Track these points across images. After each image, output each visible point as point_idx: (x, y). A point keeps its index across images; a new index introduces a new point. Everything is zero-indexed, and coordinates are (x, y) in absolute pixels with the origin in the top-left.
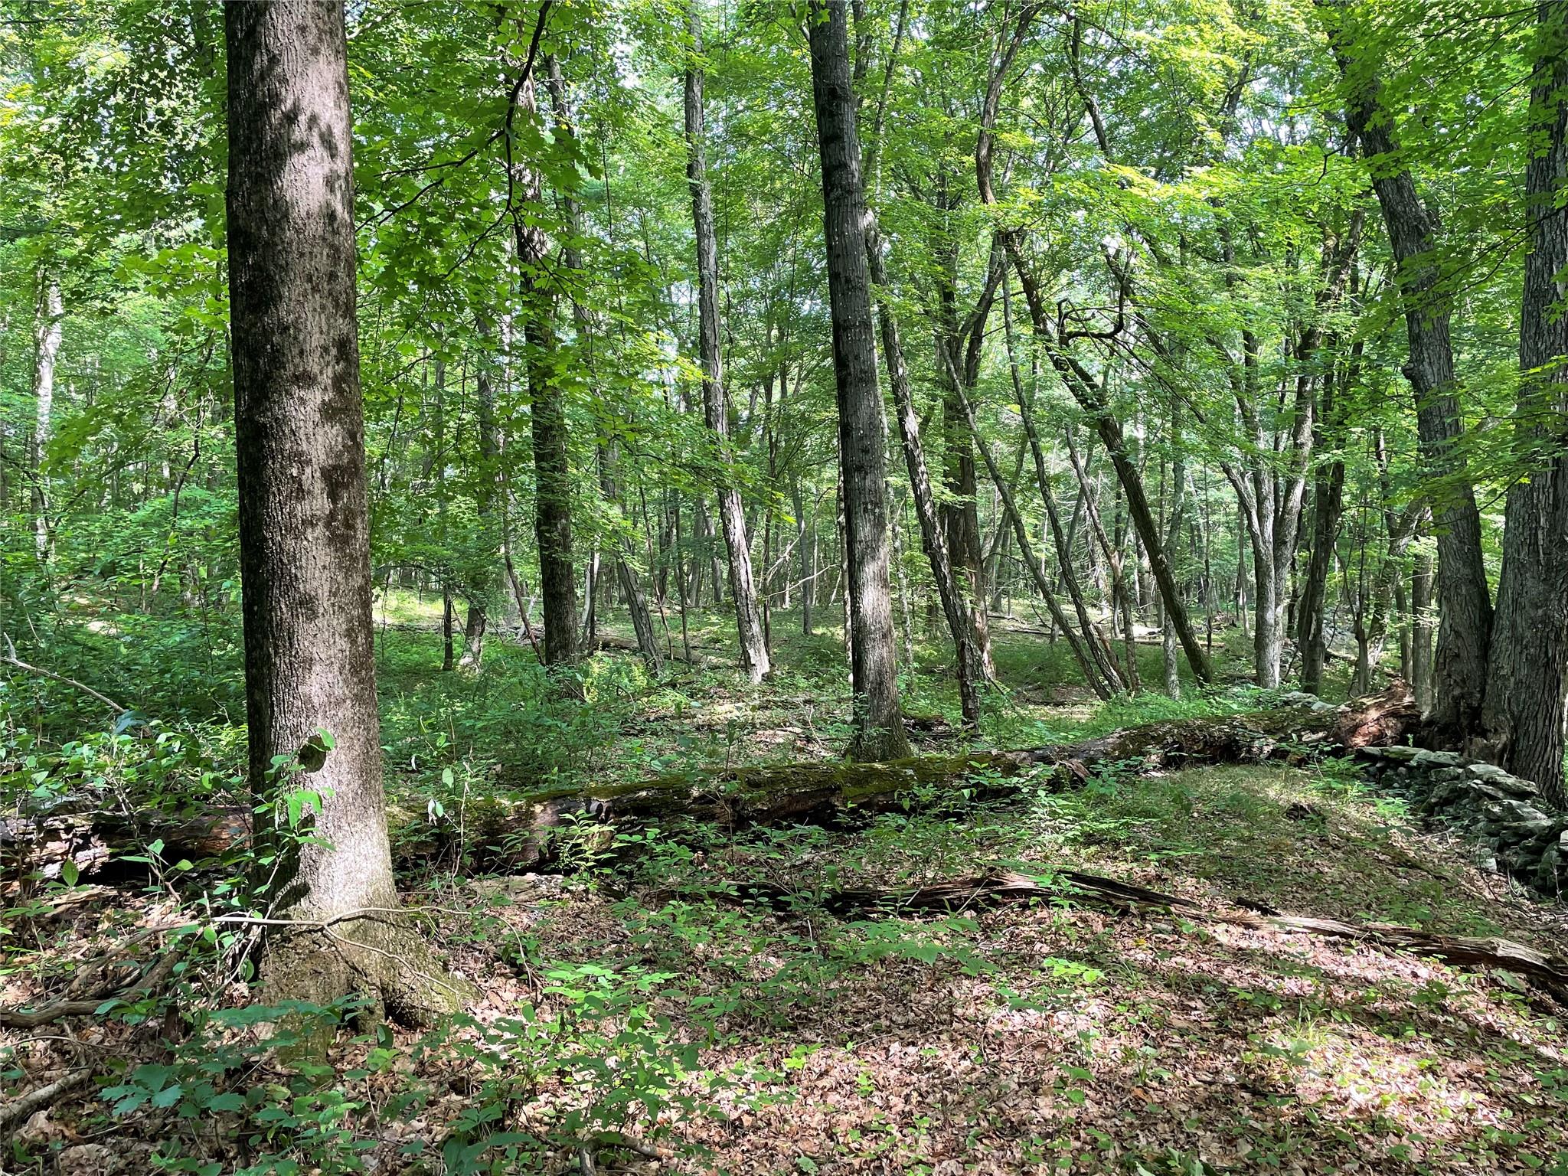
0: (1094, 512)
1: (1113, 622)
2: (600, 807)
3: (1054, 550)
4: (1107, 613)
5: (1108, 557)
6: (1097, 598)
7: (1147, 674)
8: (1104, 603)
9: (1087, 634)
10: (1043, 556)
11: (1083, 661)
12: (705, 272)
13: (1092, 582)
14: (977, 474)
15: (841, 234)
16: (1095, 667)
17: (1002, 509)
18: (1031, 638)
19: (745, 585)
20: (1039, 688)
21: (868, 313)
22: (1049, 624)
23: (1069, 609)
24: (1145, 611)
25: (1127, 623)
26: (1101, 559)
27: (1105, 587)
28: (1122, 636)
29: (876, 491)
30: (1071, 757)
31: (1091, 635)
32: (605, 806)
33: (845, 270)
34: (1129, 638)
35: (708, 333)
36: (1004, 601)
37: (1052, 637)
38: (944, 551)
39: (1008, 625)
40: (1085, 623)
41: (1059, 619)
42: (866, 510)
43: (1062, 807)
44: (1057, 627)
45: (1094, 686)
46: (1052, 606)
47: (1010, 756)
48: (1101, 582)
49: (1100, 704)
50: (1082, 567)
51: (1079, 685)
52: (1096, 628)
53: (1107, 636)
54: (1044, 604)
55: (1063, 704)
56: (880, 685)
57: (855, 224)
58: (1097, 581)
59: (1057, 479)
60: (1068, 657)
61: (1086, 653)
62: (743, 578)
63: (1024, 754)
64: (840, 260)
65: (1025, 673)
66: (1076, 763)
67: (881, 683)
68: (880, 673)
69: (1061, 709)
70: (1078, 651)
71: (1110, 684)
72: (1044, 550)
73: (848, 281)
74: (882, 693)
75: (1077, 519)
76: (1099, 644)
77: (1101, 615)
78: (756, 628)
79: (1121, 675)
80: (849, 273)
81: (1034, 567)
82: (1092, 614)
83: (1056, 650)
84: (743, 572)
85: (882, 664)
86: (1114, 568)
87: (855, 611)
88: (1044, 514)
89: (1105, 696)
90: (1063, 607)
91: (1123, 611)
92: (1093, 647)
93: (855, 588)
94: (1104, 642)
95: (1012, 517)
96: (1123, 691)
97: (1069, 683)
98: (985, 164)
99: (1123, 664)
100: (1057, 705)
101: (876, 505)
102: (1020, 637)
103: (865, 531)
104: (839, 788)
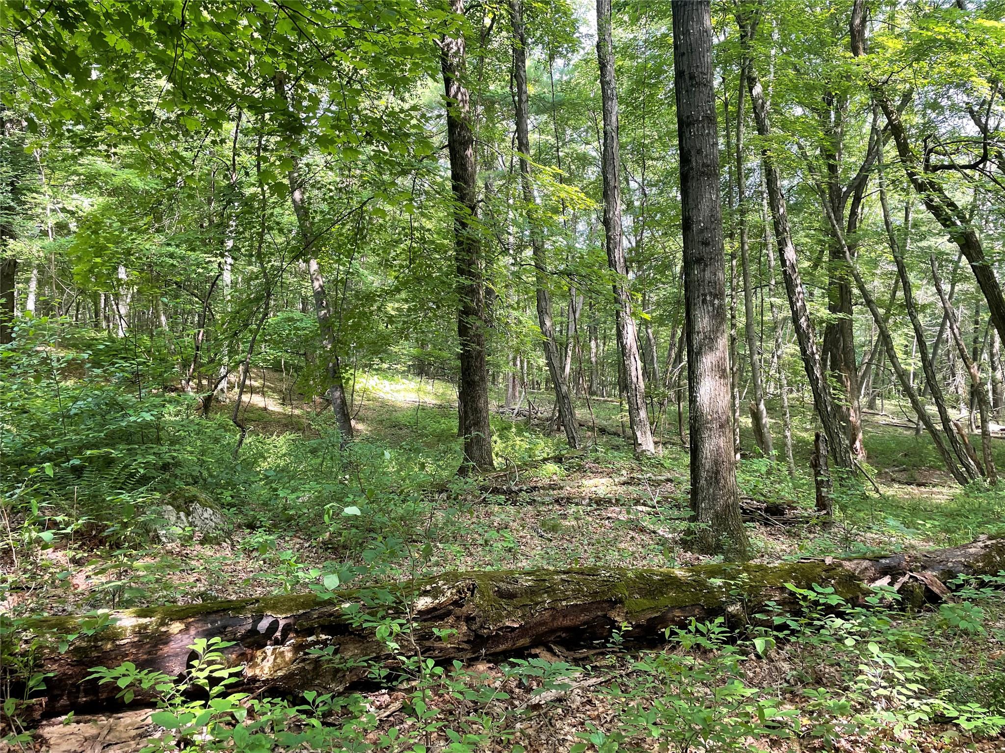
0: (956, 331)
1: (970, 420)
2: (275, 623)
3: (920, 364)
4: (965, 413)
5: (968, 367)
6: (957, 400)
7: (1000, 463)
8: (962, 405)
9: (947, 428)
10: (911, 369)
11: (943, 451)
12: (608, 128)
13: (952, 389)
14: (853, 301)
15: (686, 33)
16: (953, 455)
17: (878, 333)
18: (900, 430)
19: (634, 380)
20: (904, 470)
21: (712, 109)
22: (915, 420)
23: (932, 409)
24: (998, 412)
25: (984, 421)
26: (960, 371)
27: (963, 391)
28: (978, 431)
29: (714, 283)
30: (924, 568)
31: (951, 430)
32: (282, 623)
33: (689, 67)
34: (985, 433)
35: (610, 176)
36: (878, 402)
37: (917, 430)
38: (817, 357)
39: (880, 420)
40: (945, 420)
41: (923, 416)
42: (704, 301)
43: (903, 670)
44: (921, 423)
45: (953, 472)
46: (917, 407)
47: (848, 565)
48: (960, 391)
49: (958, 489)
50: (945, 378)
51: (940, 470)
52: (956, 425)
53: (965, 431)
54: (910, 405)
55: (924, 485)
56: (716, 476)
57: (701, 22)
58: (956, 389)
59: (924, 307)
60: (930, 447)
61: (946, 445)
62: (634, 374)
63: (866, 564)
64: (685, 58)
65: (894, 457)
66: (930, 576)
67: (717, 473)
68: (716, 463)
69: (923, 489)
70: (939, 444)
71: (967, 470)
72: (913, 364)
73: (692, 77)
74: (717, 482)
75: (940, 340)
76: (958, 437)
77: (959, 415)
78: (643, 414)
79: (978, 464)
80: (693, 70)
81: (902, 375)
82: (952, 414)
83: (920, 440)
84: (633, 369)
85: (719, 454)
86: (973, 377)
87: (693, 400)
88: (913, 337)
89: (963, 481)
90: (927, 407)
91: (981, 413)
92: (953, 440)
93: (693, 377)
94: (962, 436)
95: (885, 339)
96: (979, 478)
97: (930, 467)
98: (859, 31)
99: (979, 454)
100: (919, 485)
101: (715, 296)
102: (891, 429)
103: (703, 322)
104: (620, 601)
